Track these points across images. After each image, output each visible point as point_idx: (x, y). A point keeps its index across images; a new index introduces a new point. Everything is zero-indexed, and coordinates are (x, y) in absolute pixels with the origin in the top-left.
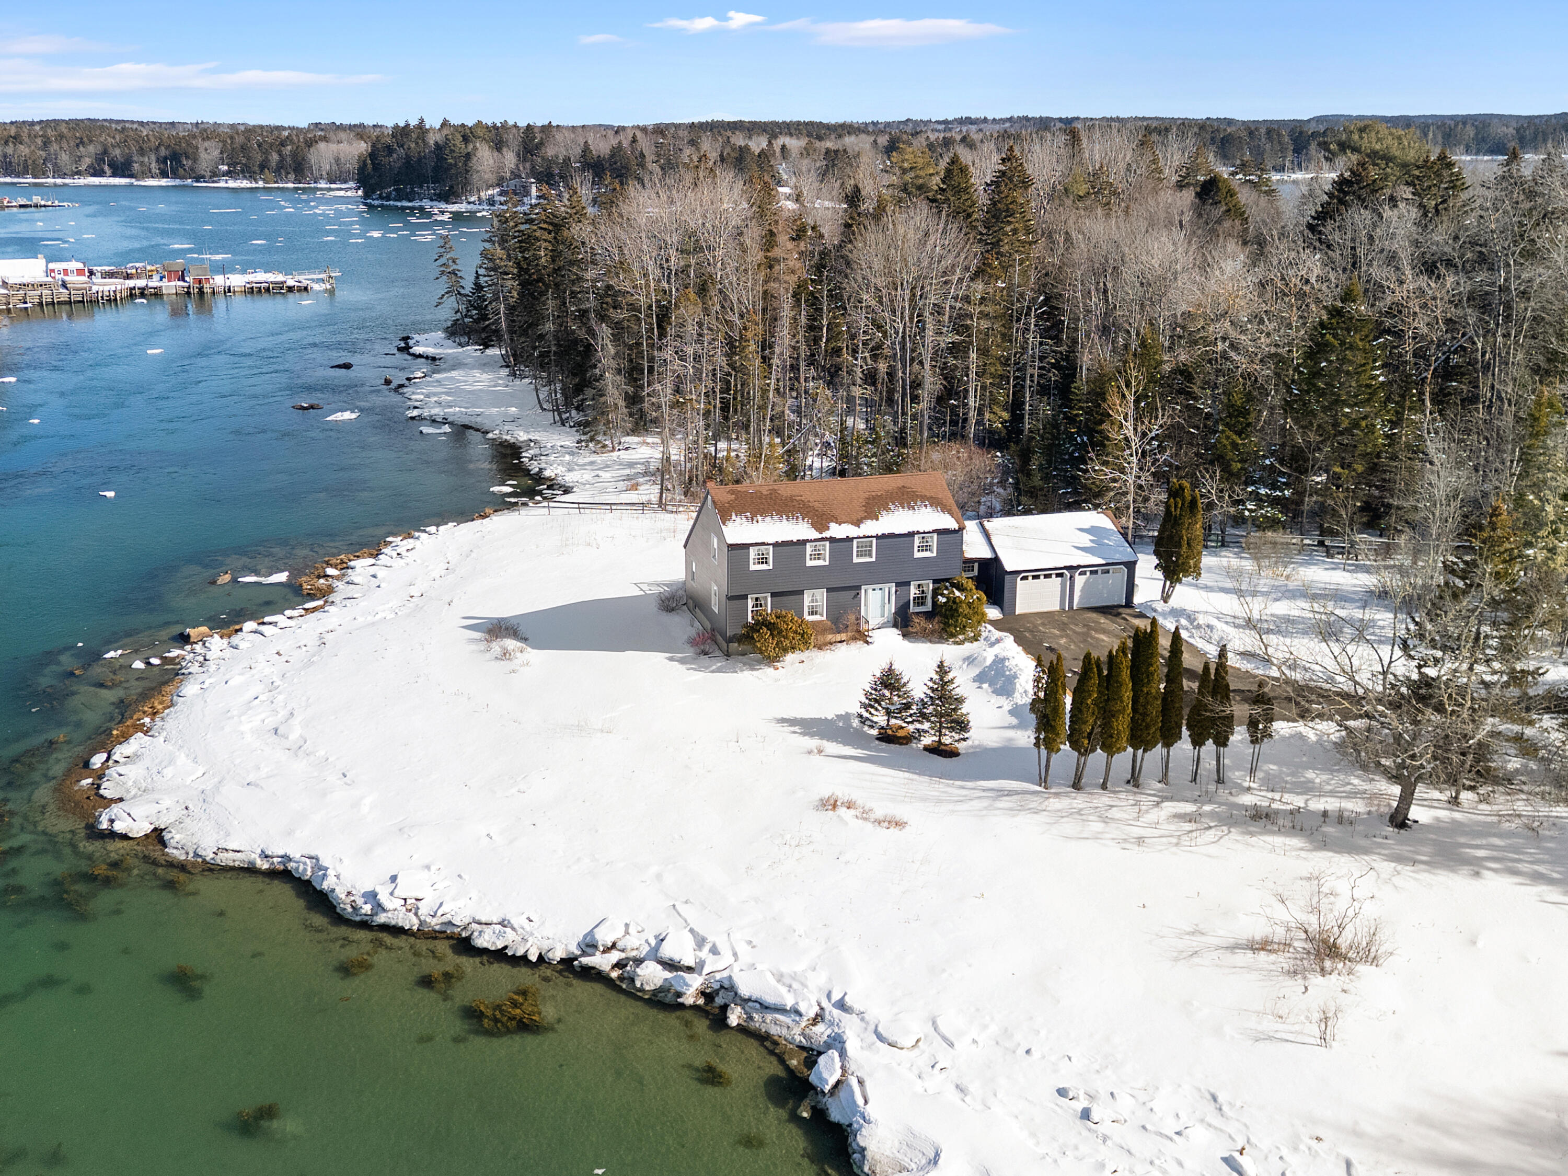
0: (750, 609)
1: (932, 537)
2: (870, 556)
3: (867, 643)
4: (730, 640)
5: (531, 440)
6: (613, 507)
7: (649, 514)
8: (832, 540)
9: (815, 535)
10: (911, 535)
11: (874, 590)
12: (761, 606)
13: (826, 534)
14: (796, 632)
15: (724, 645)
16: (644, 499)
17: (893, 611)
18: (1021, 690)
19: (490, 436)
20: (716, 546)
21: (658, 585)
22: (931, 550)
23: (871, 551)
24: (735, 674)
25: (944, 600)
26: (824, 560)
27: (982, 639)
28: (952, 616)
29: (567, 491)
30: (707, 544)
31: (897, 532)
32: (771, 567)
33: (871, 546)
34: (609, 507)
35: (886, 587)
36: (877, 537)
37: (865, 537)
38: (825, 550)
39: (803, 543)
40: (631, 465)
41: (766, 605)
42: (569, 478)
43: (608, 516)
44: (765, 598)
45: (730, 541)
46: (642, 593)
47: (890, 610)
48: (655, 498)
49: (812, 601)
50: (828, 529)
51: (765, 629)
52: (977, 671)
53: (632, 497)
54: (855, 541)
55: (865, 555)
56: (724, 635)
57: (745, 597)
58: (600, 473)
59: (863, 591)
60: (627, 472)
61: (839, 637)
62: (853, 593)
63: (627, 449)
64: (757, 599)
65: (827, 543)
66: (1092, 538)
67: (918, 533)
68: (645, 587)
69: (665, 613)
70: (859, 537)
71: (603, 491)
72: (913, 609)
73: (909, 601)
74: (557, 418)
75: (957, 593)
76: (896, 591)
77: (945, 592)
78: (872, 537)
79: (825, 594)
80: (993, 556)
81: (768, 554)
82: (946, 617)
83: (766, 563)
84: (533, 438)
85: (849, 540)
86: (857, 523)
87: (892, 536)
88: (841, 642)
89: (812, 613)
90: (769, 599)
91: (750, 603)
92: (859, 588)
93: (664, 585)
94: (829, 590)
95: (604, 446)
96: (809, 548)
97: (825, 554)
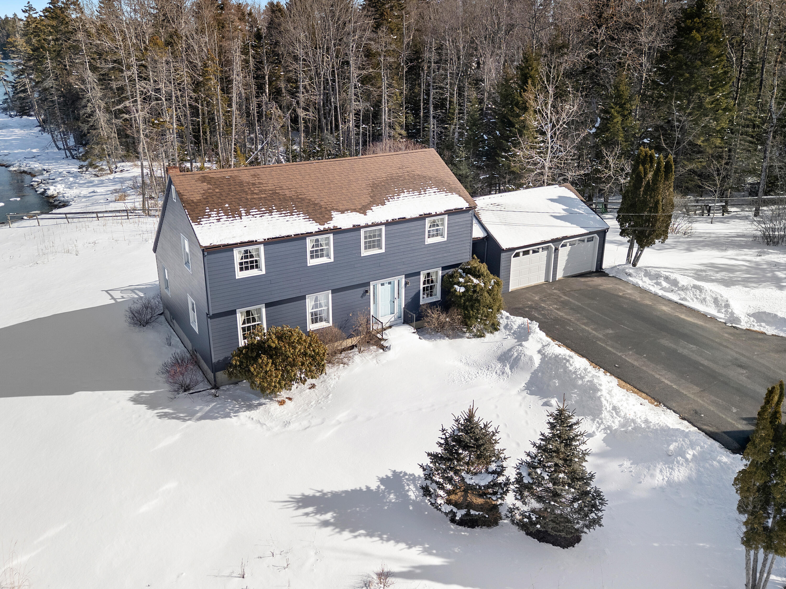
0: (240, 326)
1: (443, 220)
2: (380, 247)
3: (383, 348)
4: (215, 368)
5: (44, 170)
6: (99, 215)
7: (133, 219)
8: (336, 231)
9: (313, 227)
10: (422, 217)
11: (382, 285)
12: (254, 320)
13: (330, 225)
14: (305, 354)
15: (211, 375)
16: (130, 206)
17: (403, 306)
18: (609, 408)
19: (12, 169)
20: (187, 250)
21: (133, 291)
22: (442, 235)
23: (379, 241)
24: (228, 419)
25: (462, 290)
26: (328, 256)
27: (502, 327)
28: (472, 307)
29: (65, 204)
30: (178, 247)
31: (408, 217)
32: (264, 272)
33: (380, 235)
34: (95, 215)
35: (395, 280)
36: (387, 224)
37: (373, 225)
38: (328, 244)
39: (301, 237)
40: (122, 181)
41: (260, 318)
42: (69, 193)
43: (95, 222)
44: (259, 311)
45: (205, 243)
46: (112, 301)
47: (400, 306)
48: (138, 205)
49: (316, 306)
50: (331, 219)
51: (264, 357)
52: (527, 377)
53: (120, 206)
54: (362, 231)
55: (374, 247)
56: (208, 359)
57: (234, 312)
58: (96, 189)
59: (372, 287)
60: (118, 187)
61: (349, 342)
62: (362, 290)
63: (122, 171)
64: (248, 313)
65: (331, 236)
66: (565, 207)
67: (430, 215)
68: (117, 295)
69: (137, 329)
70: (367, 226)
71: (96, 203)
72: (424, 300)
73: (420, 291)
74: (68, 154)
75: (475, 281)
76: (406, 283)
77: (461, 280)
78: (381, 224)
79: (330, 296)
80: (486, 235)
81: (258, 255)
82: (465, 308)
83: (257, 267)
84: (45, 167)
85: (357, 228)
86: (363, 210)
87: (403, 220)
88: (352, 347)
89: (315, 321)
90: (264, 310)
91: (240, 318)
92: (368, 284)
93: (140, 290)
94: (334, 292)
95: (102, 170)
96: (309, 243)
97: (328, 250)
